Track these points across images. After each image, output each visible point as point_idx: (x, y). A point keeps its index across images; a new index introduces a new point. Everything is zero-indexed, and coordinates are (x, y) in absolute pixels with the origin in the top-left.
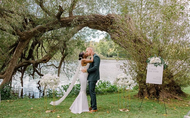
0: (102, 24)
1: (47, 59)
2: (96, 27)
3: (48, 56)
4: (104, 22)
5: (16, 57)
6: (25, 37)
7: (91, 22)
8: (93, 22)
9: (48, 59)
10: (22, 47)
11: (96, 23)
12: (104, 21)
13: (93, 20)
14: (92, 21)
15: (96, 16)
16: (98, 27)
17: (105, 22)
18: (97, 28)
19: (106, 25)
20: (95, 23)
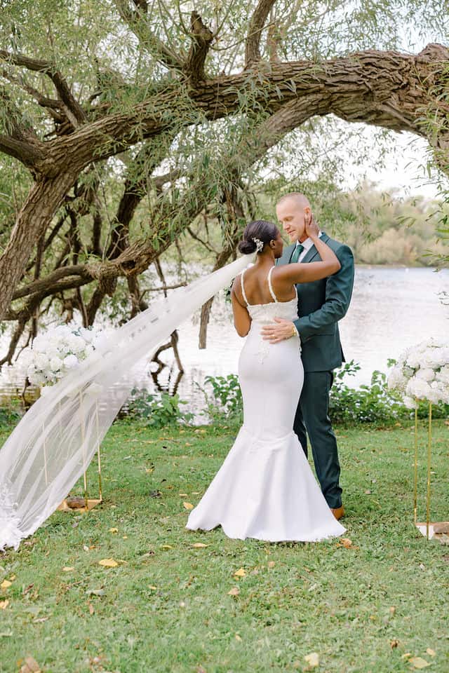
0: (395, 96)
1: (139, 259)
2: (371, 113)
3: (144, 247)
4: (404, 87)
5: (17, 248)
6: (51, 160)
7: (346, 87)
8: (354, 87)
9: (145, 258)
10: (43, 207)
11: (369, 95)
12: (405, 82)
13: (354, 78)
14: (349, 82)
15: (368, 60)
16: (379, 113)
17: (408, 83)
18: (373, 117)
19: (416, 98)
20: (367, 94)
